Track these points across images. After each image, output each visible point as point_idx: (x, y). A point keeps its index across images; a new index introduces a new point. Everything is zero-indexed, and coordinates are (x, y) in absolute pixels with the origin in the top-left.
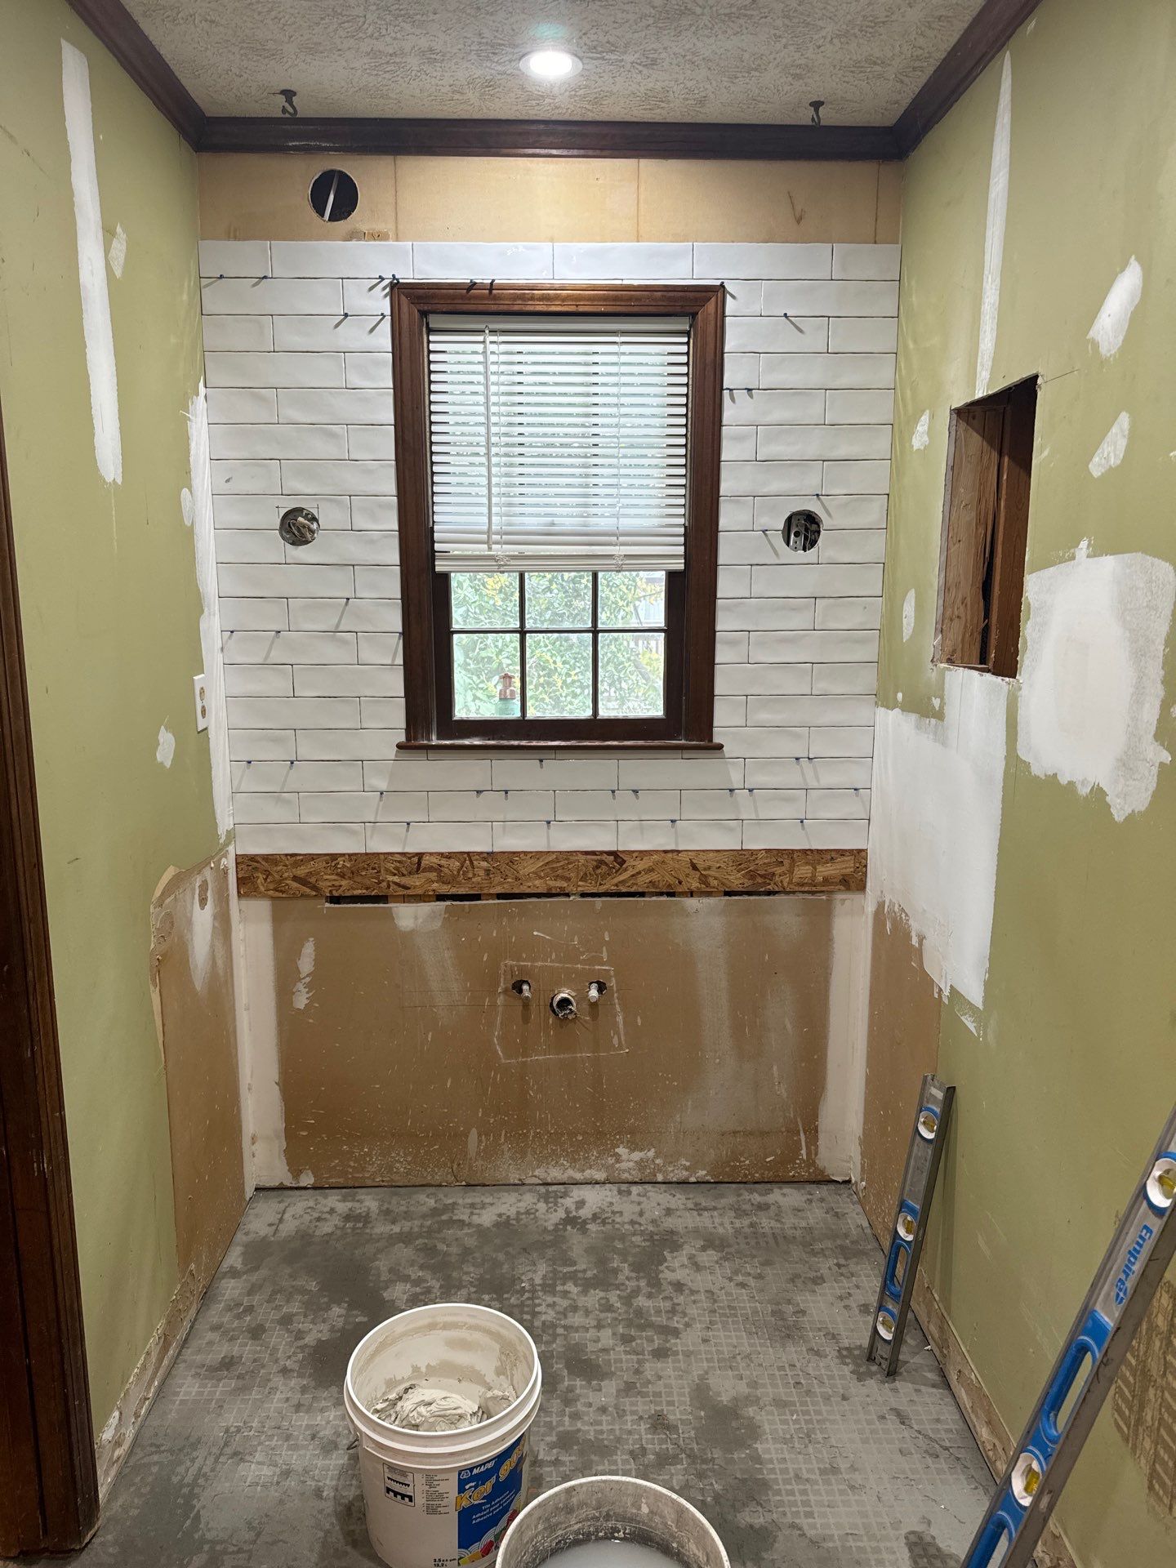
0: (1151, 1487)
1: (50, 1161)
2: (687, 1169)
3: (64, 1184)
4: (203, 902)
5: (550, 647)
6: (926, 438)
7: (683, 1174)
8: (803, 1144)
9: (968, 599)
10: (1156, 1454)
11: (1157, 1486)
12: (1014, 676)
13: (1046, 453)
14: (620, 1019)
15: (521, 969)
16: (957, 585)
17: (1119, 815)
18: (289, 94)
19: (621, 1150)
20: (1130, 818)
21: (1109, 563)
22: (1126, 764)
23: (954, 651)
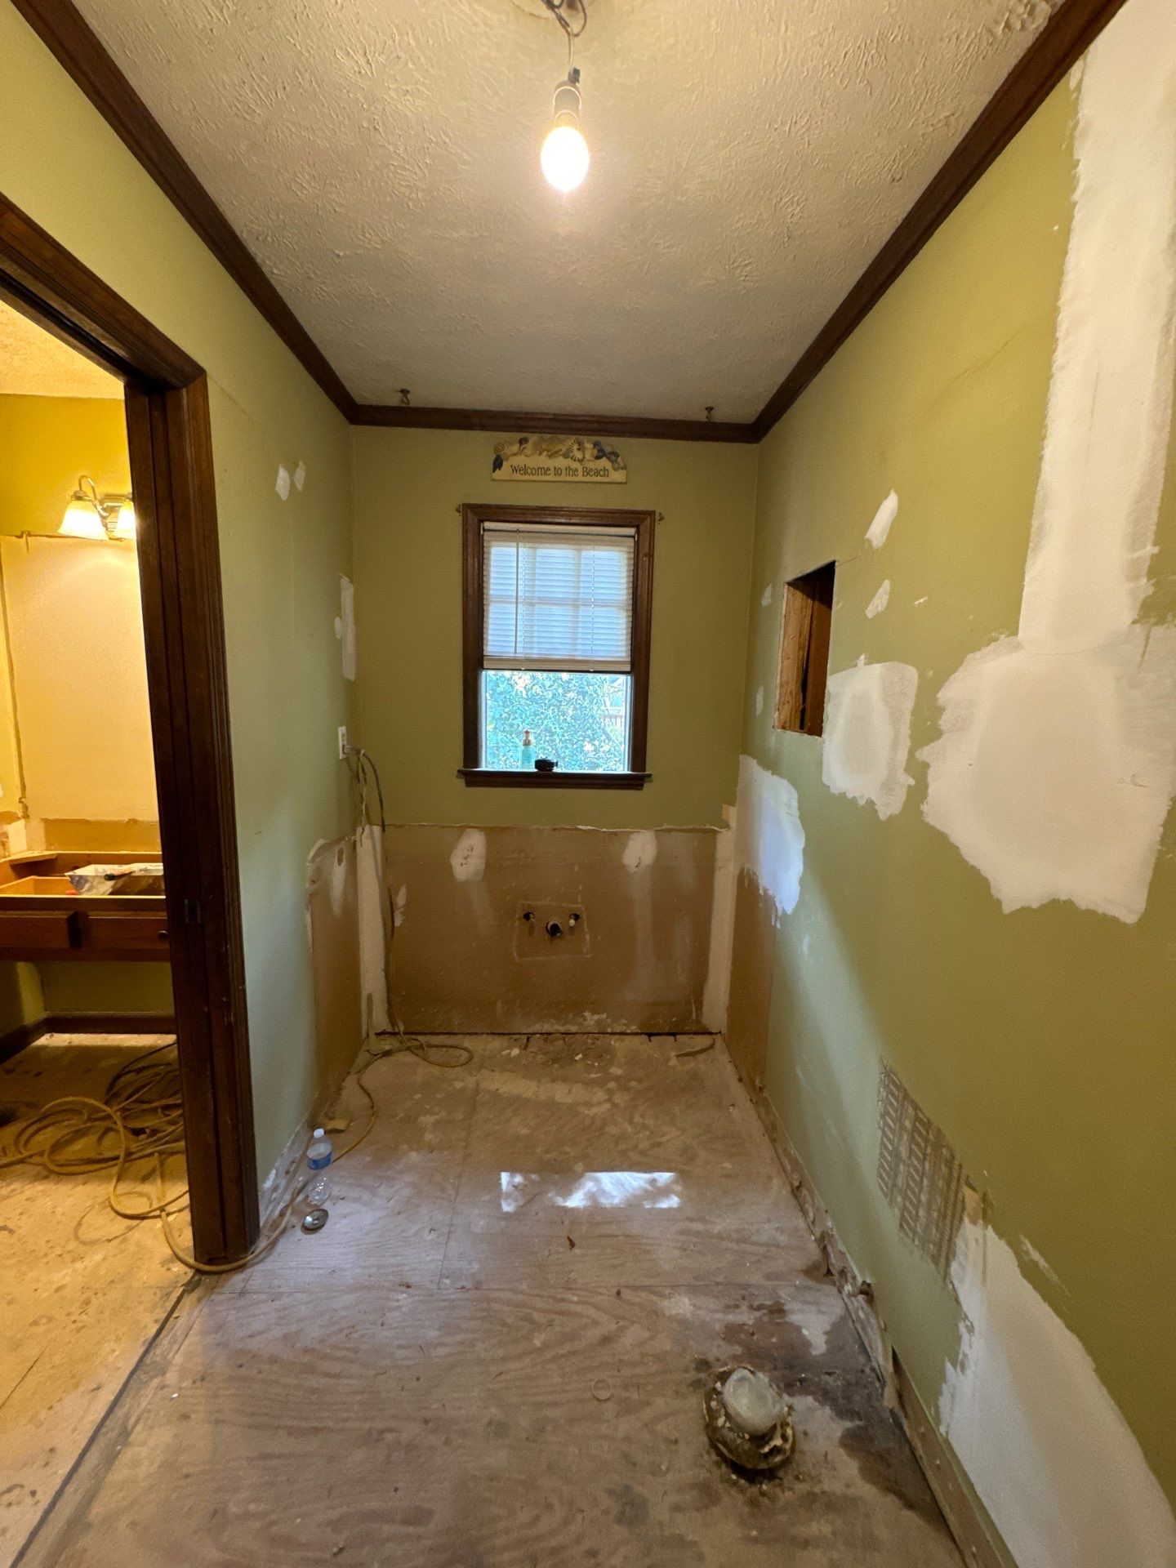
0: (901, 1226)
1: (235, 1016)
2: (625, 1025)
3: (244, 1030)
4: (340, 861)
5: (553, 719)
6: (770, 600)
7: (623, 1029)
8: (694, 1011)
9: (794, 692)
10: (904, 1205)
11: (905, 1226)
12: (820, 736)
13: (840, 605)
14: (588, 937)
15: (530, 906)
16: (788, 684)
17: (883, 816)
18: (404, 392)
19: (586, 1014)
20: (891, 818)
21: (877, 668)
22: (887, 786)
23: (786, 722)
